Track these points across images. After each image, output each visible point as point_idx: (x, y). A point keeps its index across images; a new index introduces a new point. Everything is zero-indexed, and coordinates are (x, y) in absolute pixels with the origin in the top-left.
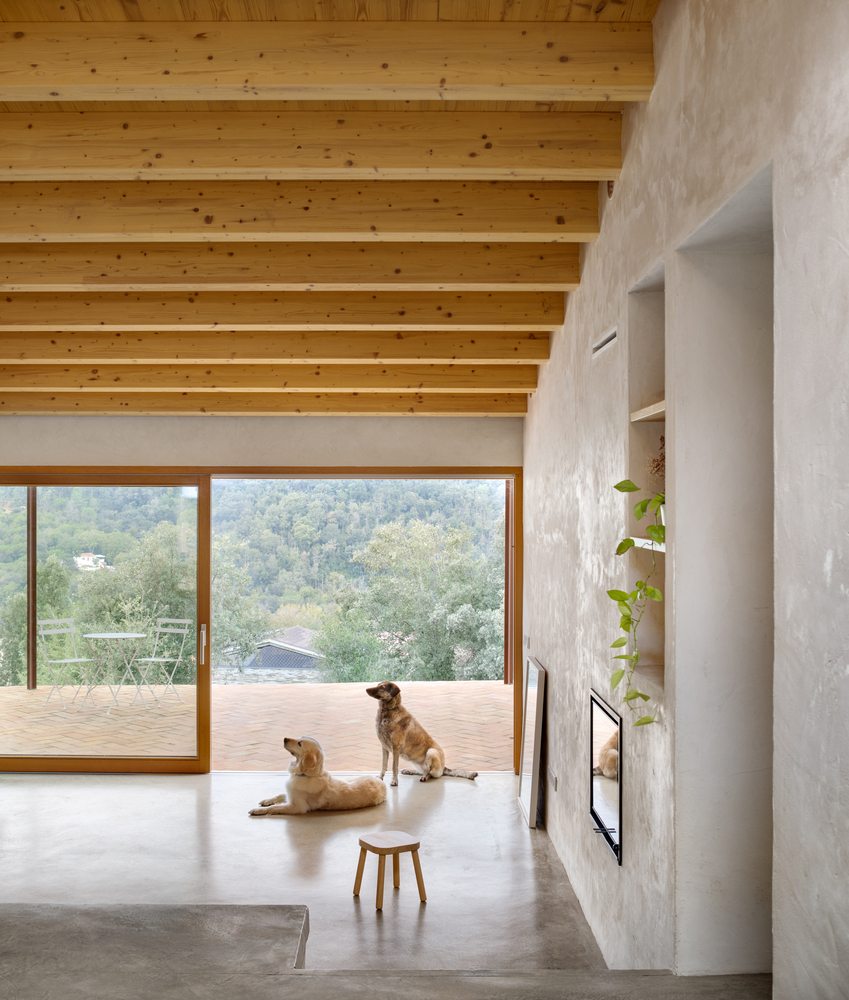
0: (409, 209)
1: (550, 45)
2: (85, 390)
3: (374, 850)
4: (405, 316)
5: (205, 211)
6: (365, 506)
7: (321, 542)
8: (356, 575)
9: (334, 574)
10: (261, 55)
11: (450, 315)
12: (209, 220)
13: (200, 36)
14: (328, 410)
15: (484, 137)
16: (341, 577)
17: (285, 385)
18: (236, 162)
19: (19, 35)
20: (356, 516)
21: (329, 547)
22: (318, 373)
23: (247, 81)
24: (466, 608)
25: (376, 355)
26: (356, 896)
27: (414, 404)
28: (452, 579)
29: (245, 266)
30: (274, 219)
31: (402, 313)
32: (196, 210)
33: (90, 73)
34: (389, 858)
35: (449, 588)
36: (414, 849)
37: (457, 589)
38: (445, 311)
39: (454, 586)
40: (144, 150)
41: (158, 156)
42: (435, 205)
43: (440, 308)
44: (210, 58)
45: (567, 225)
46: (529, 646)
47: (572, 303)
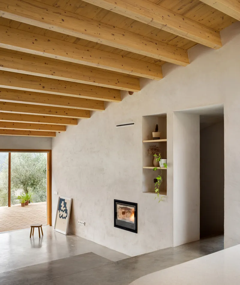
0: (86, 91)
4: (57, 113)
5: (43, 85)
10: (100, 58)
11: (67, 114)
13: (88, 50)
15: (118, 80)
18: (62, 76)
19: (49, 40)
22: (14, 124)
25: (39, 121)
27: (29, 133)
29: (34, 98)
30: (59, 89)
32: (40, 84)
40: (51, 71)
42: (91, 91)
43: (65, 112)
44: (91, 56)
45: (116, 99)
46: (58, 194)
47: (98, 113)
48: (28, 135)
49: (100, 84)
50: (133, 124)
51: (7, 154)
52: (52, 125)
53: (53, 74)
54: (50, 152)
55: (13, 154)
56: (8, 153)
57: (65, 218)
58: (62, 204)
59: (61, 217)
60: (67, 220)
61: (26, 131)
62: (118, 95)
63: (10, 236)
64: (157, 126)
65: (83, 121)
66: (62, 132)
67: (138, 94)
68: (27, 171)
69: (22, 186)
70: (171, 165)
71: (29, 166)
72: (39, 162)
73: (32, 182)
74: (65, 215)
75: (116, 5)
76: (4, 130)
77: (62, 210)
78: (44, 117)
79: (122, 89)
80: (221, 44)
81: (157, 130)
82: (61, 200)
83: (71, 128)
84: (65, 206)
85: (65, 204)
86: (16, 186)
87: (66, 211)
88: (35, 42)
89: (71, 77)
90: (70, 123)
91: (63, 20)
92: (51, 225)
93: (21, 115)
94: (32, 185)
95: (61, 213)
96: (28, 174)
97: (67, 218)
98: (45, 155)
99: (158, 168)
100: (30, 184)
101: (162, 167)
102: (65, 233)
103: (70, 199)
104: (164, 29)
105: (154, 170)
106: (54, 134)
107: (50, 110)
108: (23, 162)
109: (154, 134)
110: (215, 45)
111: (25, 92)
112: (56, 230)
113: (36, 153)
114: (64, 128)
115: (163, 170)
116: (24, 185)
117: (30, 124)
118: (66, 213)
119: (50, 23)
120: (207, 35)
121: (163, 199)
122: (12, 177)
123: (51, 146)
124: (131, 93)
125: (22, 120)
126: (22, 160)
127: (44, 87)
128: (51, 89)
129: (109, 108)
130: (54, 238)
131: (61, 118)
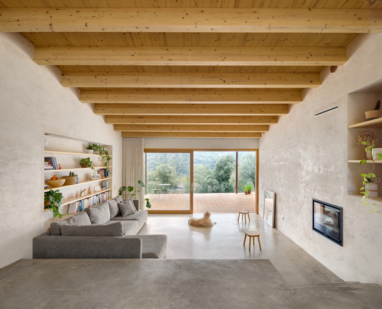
0: (274, 79)
1: (355, 15)
2: (171, 131)
3: (249, 236)
5: (224, 79)
6: (186, 162)
7: (179, 168)
8: (185, 173)
9: (181, 173)
10: (273, 17)
12: (224, 82)
14: (220, 137)
15: (310, 53)
16: (182, 174)
17: (215, 130)
19: (202, 11)
20: (185, 163)
21: (180, 169)
23: (270, 24)
24: (210, 179)
25: (239, 122)
26: (244, 245)
27: (237, 135)
28: (207, 174)
30: (241, 82)
31: (252, 111)
32: (221, 79)
33: (224, 22)
34: (252, 238)
35: (207, 176)
36: (258, 236)
37: (209, 176)
38: (261, 111)
39: (208, 175)
41: (225, 58)
42: (280, 78)
43: (260, 110)
44: (258, 18)
45: (313, 83)
46: (263, 187)
48: (237, 137)
49: (283, 62)
50: (337, 107)
53: (224, 59)
54: (257, 151)
56: (236, 152)
62: (317, 78)
64: (378, 103)
65: (283, 118)
66: (266, 132)
67: (343, 66)
79: (317, 63)
81: (377, 107)
90: (270, 122)
92: (258, 213)
98: (254, 154)
99: (368, 161)
101: (374, 157)
102: (271, 226)
105: (361, 163)
106: (260, 135)
109: (368, 114)
114: (268, 128)
123: (258, 146)
124: (334, 70)
129: (307, 97)
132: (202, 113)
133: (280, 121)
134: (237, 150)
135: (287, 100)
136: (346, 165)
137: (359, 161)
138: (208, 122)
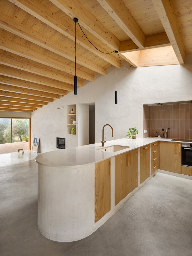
5: (25, 91)
11: (37, 103)
13: (43, 79)
18: (33, 88)
22: (13, 107)
25: (24, 106)
27: (20, 110)
42: (46, 94)
46: (34, 136)
47: (50, 104)
49: (49, 92)
50: (64, 108)
51: (10, 119)
52: (30, 107)
54: (30, 119)
55: (13, 119)
57: (37, 146)
58: (36, 140)
59: (35, 146)
60: (37, 147)
61: (19, 109)
62: (58, 97)
63: (12, 154)
64: (73, 109)
65: (44, 106)
66: (35, 110)
67: (65, 96)
68: (20, 127)
69: (18, 134)
70: (77, 123)
71: (21, 125)
72: (26, 124)
73: (23, 132)
74: (36, 145)
75: (51, 65)
76: (8, 109)
77: (35, 143)
78: (27, 104)
80: (94, 80)
81: (73, 110)
82: (35, 139)
83: (39, 109)
84: (37, 141)
85: (37, 140)
86: (15, 134)
87: (37, 143)
88: (20, 74)
89: (37, 89)
90: (39, 107)
91: (31, 68)
92: (30, 150)
93: (16, 102)
94: (23, 134)
95: (35, 144)
96: (21, 129)
97: (38, 146)
99: (73, 125)
100: (22, 133)
101: (74, 124)
102: (36, 152)
103: (39, 138)
104: (71, 74)
105: (71, 125)
106: (32, 111)
107: (32, 101)
108: (18, 124)
109: (72, 112)
110: (92, 80)
111: (17, 93)
112: (33, 151)
113: (25, 119)
114: (36, 109)
115: (74, 125)
116: (19, 134)
117: (21, 107)
118: (37, 144)
119: (26, 69)
120: (89, 76)
121: (75, 136)
122: (13, 130)
123: (31, 116)
124: (63, 96)
125: (16, 105)
126: (18, 123)
127: (25, 92)
128: (29, 93)
129: (55, 101)
130: (32, 154)
131: (35, 105)
132: (6, 100)
133: (43, 107)
134: (12, 118)
135: (48, 101)
136: (67, 126)
137: (70, 125)
138: (7, 104)
